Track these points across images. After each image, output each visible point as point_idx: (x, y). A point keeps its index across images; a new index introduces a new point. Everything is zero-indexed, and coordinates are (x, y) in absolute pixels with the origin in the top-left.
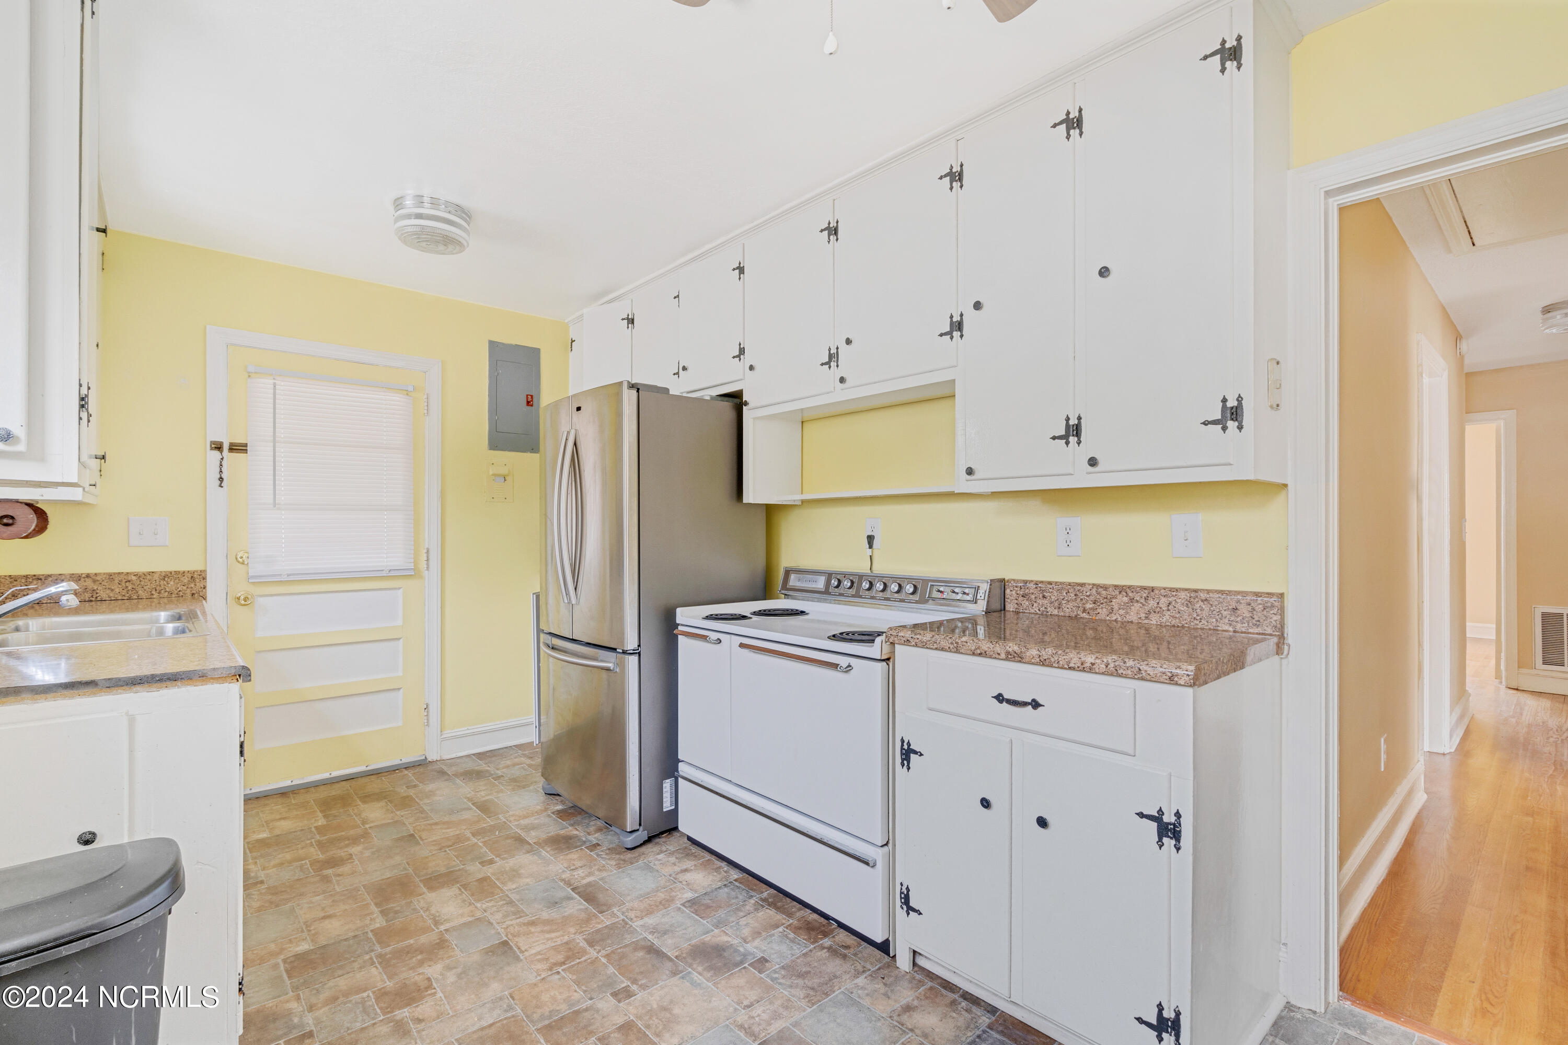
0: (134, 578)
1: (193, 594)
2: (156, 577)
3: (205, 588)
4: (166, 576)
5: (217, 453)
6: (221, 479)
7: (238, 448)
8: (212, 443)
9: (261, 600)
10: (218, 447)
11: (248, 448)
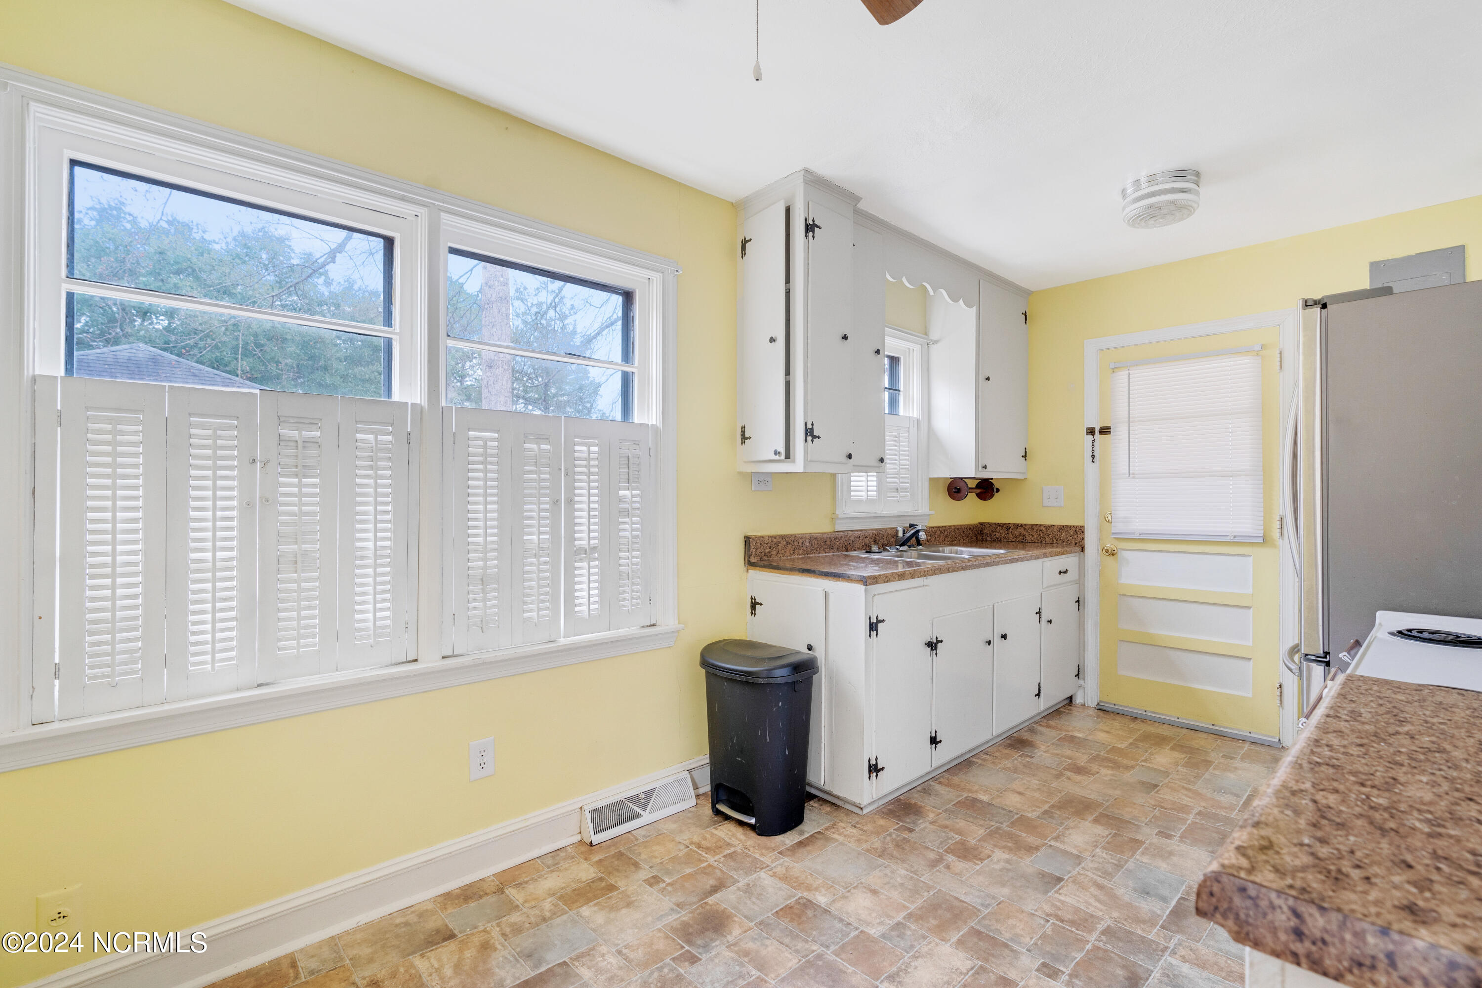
0: (1044, 529)
1: (1076, 543)
2: (1055, 529)
3: (1083, 539)
4: (1062, 528)
5: (1090, 436)
6: (1093, 456)
7: (1105, 431)
8: (1088, 429)
9: (1125, 553)
10: (1091, 431)
11: (1111, 430)
